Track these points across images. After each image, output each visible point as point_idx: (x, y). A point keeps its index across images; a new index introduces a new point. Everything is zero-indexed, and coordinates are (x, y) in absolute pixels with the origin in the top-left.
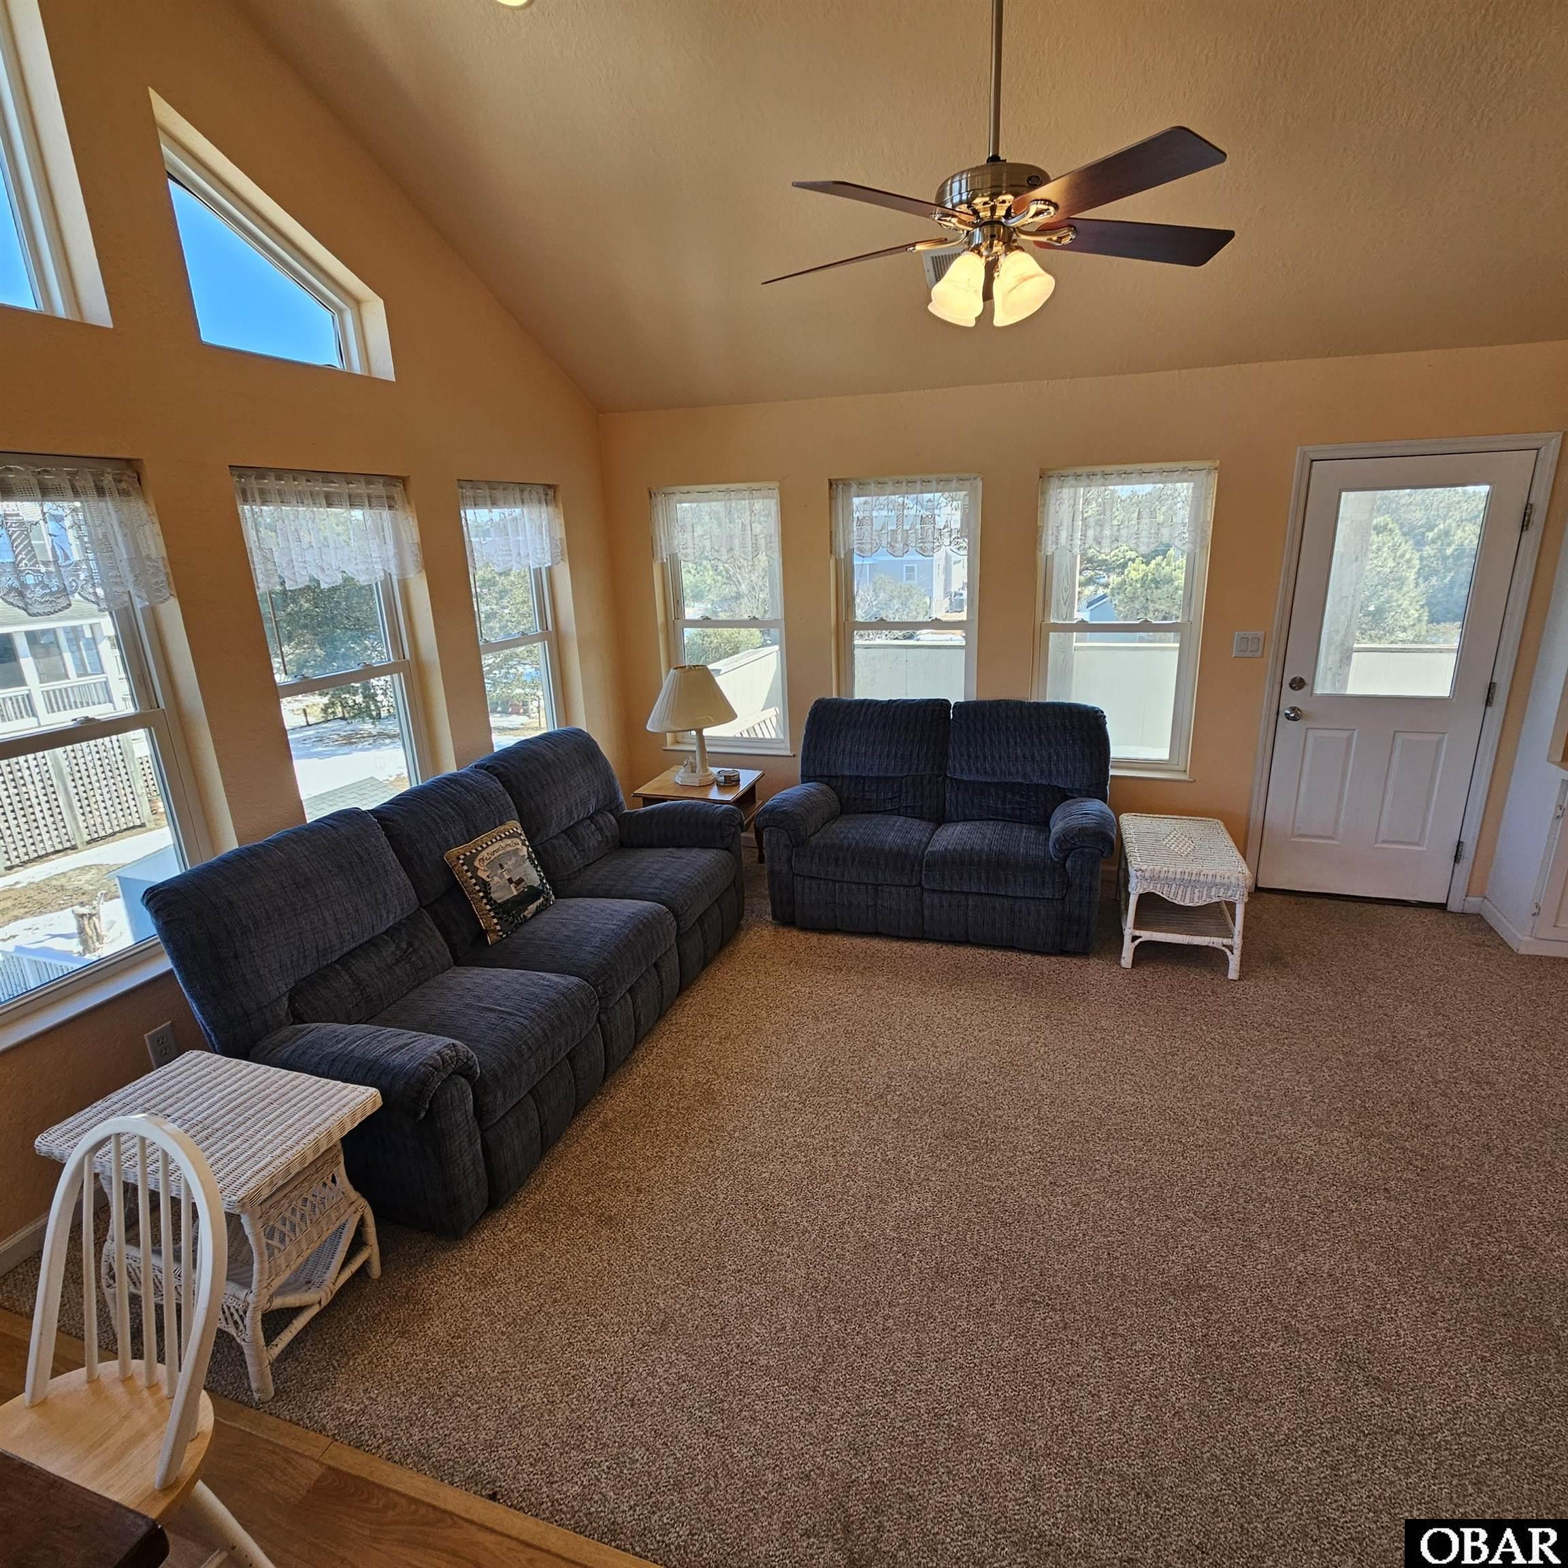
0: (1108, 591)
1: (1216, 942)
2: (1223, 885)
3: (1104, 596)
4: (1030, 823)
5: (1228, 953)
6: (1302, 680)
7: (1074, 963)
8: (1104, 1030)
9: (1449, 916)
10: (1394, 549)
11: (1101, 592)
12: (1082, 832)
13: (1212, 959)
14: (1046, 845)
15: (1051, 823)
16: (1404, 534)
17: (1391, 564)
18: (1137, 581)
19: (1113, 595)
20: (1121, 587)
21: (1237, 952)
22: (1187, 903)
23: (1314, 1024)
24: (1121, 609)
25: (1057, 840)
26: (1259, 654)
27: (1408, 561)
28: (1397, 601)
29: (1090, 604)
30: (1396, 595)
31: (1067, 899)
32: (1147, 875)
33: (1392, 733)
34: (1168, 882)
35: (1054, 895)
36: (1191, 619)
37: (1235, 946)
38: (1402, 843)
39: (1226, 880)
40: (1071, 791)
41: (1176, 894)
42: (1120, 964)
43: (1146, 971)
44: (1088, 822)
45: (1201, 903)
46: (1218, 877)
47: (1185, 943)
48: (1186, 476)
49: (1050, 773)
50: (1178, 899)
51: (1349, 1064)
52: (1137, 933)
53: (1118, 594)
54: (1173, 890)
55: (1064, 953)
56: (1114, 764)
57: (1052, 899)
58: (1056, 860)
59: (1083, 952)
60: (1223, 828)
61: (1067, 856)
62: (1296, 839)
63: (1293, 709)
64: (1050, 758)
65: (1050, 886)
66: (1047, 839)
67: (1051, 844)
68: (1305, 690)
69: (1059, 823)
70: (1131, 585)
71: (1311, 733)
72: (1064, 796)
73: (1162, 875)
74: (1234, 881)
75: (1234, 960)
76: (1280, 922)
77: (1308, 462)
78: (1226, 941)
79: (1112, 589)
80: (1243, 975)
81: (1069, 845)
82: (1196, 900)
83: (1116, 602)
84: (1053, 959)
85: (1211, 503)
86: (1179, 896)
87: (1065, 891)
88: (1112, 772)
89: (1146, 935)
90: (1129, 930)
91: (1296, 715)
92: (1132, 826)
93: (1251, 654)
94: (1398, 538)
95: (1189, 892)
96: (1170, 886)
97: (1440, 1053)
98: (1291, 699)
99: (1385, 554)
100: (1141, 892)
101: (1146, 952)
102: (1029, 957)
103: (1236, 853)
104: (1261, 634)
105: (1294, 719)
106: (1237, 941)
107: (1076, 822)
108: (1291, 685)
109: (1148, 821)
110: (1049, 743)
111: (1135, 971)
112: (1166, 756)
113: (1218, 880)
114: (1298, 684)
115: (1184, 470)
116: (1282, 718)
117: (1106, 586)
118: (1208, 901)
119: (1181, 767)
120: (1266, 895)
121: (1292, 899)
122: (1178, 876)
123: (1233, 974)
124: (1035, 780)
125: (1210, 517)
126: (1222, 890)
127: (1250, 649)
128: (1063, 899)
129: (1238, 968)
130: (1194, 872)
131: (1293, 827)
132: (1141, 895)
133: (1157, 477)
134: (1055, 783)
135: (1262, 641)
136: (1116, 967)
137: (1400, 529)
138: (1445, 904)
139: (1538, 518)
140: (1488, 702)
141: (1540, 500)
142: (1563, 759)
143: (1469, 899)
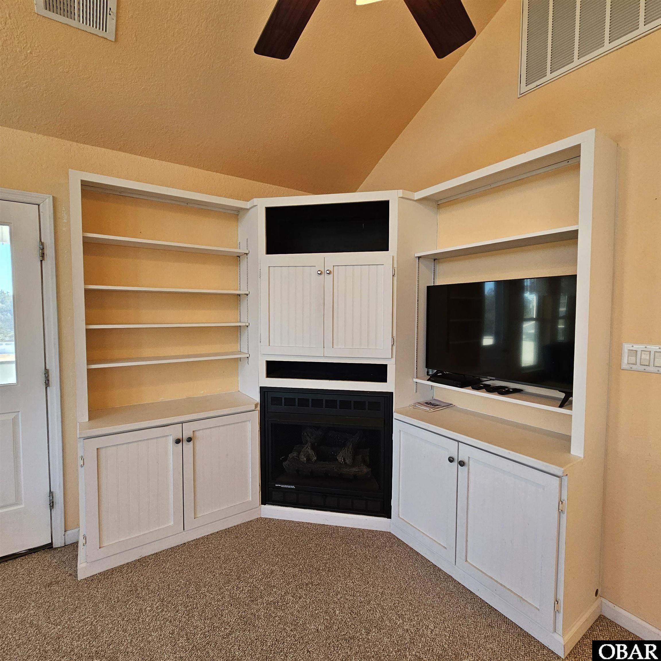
9: (55, 552)
138: (51, 544)
139: (50, 252)
140: (47, 383)
141: (48, 239)
142: (90, 419)
143: (68, 532)
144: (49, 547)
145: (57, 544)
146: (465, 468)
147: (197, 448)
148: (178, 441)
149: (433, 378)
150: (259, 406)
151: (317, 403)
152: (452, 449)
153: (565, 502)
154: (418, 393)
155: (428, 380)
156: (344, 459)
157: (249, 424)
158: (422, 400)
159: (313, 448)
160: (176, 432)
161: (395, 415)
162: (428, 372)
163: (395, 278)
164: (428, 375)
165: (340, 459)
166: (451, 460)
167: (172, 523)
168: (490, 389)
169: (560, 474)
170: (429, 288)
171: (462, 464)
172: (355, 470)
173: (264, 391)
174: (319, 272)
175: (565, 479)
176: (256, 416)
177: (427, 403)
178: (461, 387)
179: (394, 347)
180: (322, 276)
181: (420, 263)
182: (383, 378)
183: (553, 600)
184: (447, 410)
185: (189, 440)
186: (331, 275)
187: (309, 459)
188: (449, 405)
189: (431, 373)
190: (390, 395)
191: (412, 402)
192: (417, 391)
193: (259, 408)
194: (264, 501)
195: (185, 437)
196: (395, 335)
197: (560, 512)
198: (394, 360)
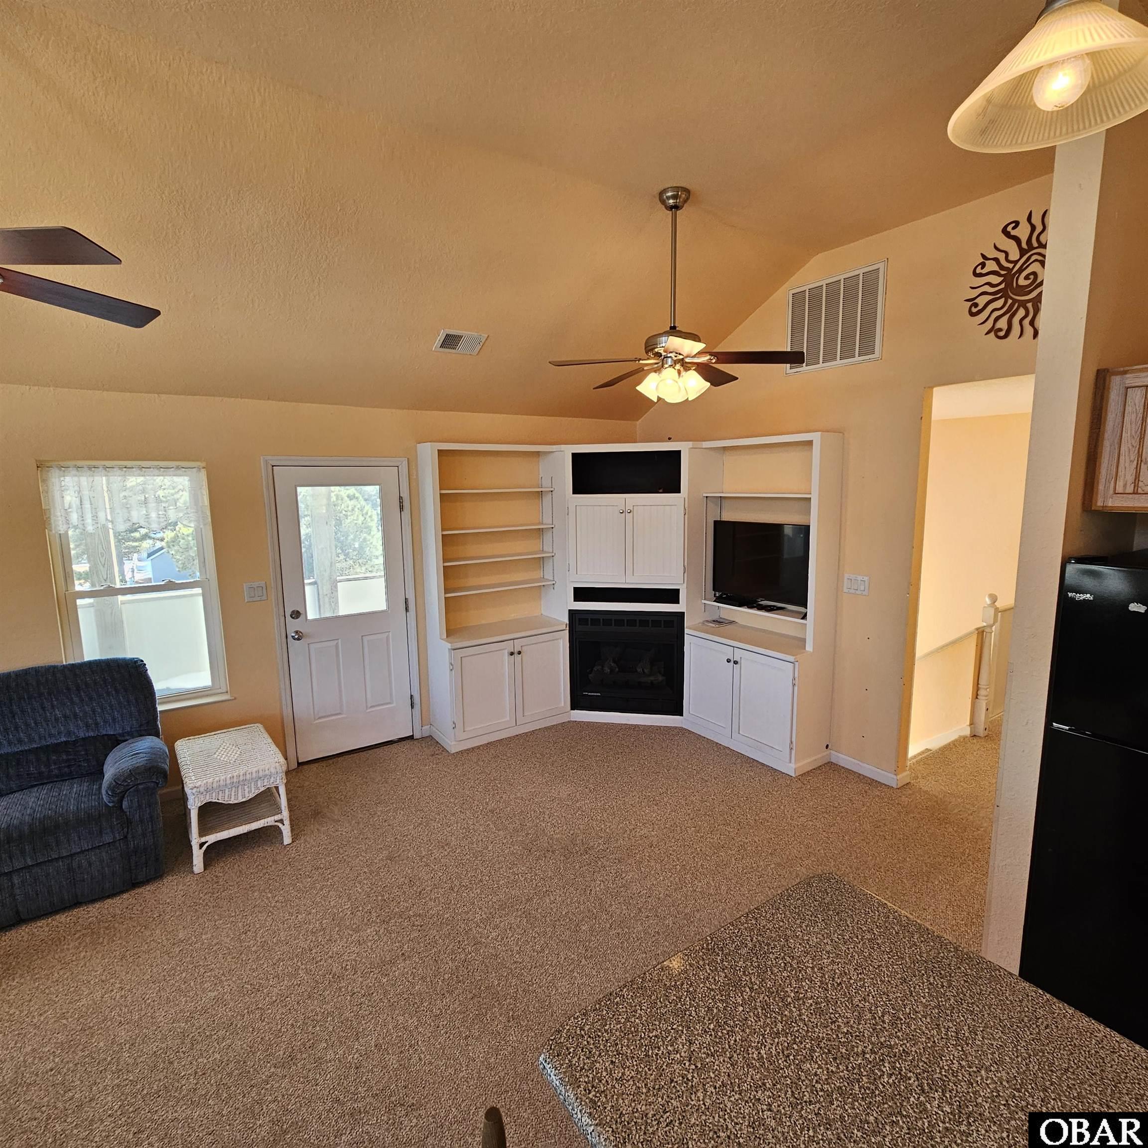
0: (163, 544)
1: (269, 821)
2: (266, 776)
3: (162, 548)
4: (82, 776)
5: (280, 825)
6: (298, 612)
7: (146, 891)
8: (182, 942)
9: (415, 742)
10: (362, 509)
11: (159, 544)
12: (133, 773)
13: (271, 834)
14: (100, 793)
15: (105, 770)
16: (366, 500)
17: (361, 518)
18: (188, 536)
19: (169, 547)
20: (175, 541)
21: (287, 822)
22: (241, 800)
23: (347, 853)
24: (178, 557)
25: (109, 788)
26: (264, 598)
27: (370, 517)
28: (369, 541)
29: (149, 555)
30: (369, 537)
31: (129, 836)
32: (202, 789)
33: (360, 638)
34: (221, 789)
35: (114, 837)
36: (208, 577)
37: (284, 819)
38: (382, 705)
39: (267, 771)
40: (122, 735)
41: (230, 796)
42: (193, 872)
43: (217, 869)
44: (140, 761)
45: (252, 796)
46: (261, 771)
47: (245, 831)
48: (179, 472)
49: (97, 724)
50: (232, 799)
51: (371, 872)
52: (203, 840)
53: (173, 546)
54: (227, 795)
55: (135, 885)
56: (160, 701)
57: (114, 842)
58: (111, 805)
59: (156, 875)
60: (263, 730)
61: (123, 797)
62: (317, 721)
63: (297, 632)
64: (94, 711)
65: (108, 830)
66: (100, 788)
67: (103, 792)
68: (302, 618)
69: (110, 771)
70: (183, 539)
71: (312, 646)
72: (115, 741)
73: (215, 785)
74: (273, 770)
75: (286, 830)
76: (318, 784)
77: (271, 467)
78: (277, 817)
79: (167, 542)
80: (295, 837)
81: (122, 788)
82: (247, 795)
83: (173, 552)
84: (125, 896)
85: (205, 492)
86: (233, 797)
87: (126, 830)
88: (160, 708)
89: (212, 839)
90: (195, 839)
91: (299, 636)
92: (186, 749)
93: (259, 599)
94: (363, 503)
95: (240, 791)
96: (223, 791)
97: (421, 837)
98: (294, 625)
99: (357, 513)
100: (199, 805)
101: (214, 853)
102: (97, 905)
103: (274, 747)
104: (262, 583)
105: (298, 639)
106: (285, 814)
107: (126, 765)
108: (291, 616)
109: (200, 741)
110: (91, 699)
111: (207, 872)
112: (208, 682)
113: (261, 774)
114: (296, 615)
115: (178, 468)
116: (290, 639)
117: (162, 540)
118: (257, 792)
119: (224, 690)
120: (306, 767)
121: (324, 764)
122: (228, 782)
123: (287, 840)
124: (82, 735)
125: (206, 502)
126: (266, 780)
127: (257, 595)
128: (126, 837)
129: (290, 834)
130: (241, 774)
131: (314, 715)
132: (200, 808)
133: (156, 472)
134: (104, 733)
135: (264, 588)
136: (190, 875)
137: (362, 497)
138: (413, 735)
139: (406, 504)
140: (407, 610)
141: (405, 495)
142: (447, 637)
143: (423, 728)
144: (411, 738)
145: (417, 735)
146: (737, 666)
147: (523, 659)
148: (512, 654)
149: (719, 600)
150: (568, 626)
151: (607, 622)
152: (728, 653)
153: (797, 679)
154: (706, 612)
155: (714, 601)
156: (643, 670)
157: (561, 641)
158: (710, 619)
159: (614, 662)
160: (509, 646)
161: (686, 631)
162: (715, 594)
163: (686, 516)
164: (715, 596)
165: (640, 670)
166: (729, 661)
167: (508, 719)
168: (761, 608)
169: (792, 660)
170: (715, 522)
171: (736, 662)
172: (652, 678)
173: (572, 613)
174: (621, 511)
175: (797, 664)
176: (566, 633)
177: (714, 621)
178: (739, 606)
179: (686, 575)
180: (624, 514)
181: (708, 501)
182: (677, 601)
183: (789, 742)
184: (729, 627)
185: (519, 653)
186: (631, 513)
187: (612, 671)
188: (732, 622)
189: (717, 595)
190: (682, 615)
191: (701, 621)
192: (706, 610)
193: (568, 628)
194: (573, 707)
195: (516, 651)
196: (686, 564)
197: (794, 685)
198: (685, 585)
